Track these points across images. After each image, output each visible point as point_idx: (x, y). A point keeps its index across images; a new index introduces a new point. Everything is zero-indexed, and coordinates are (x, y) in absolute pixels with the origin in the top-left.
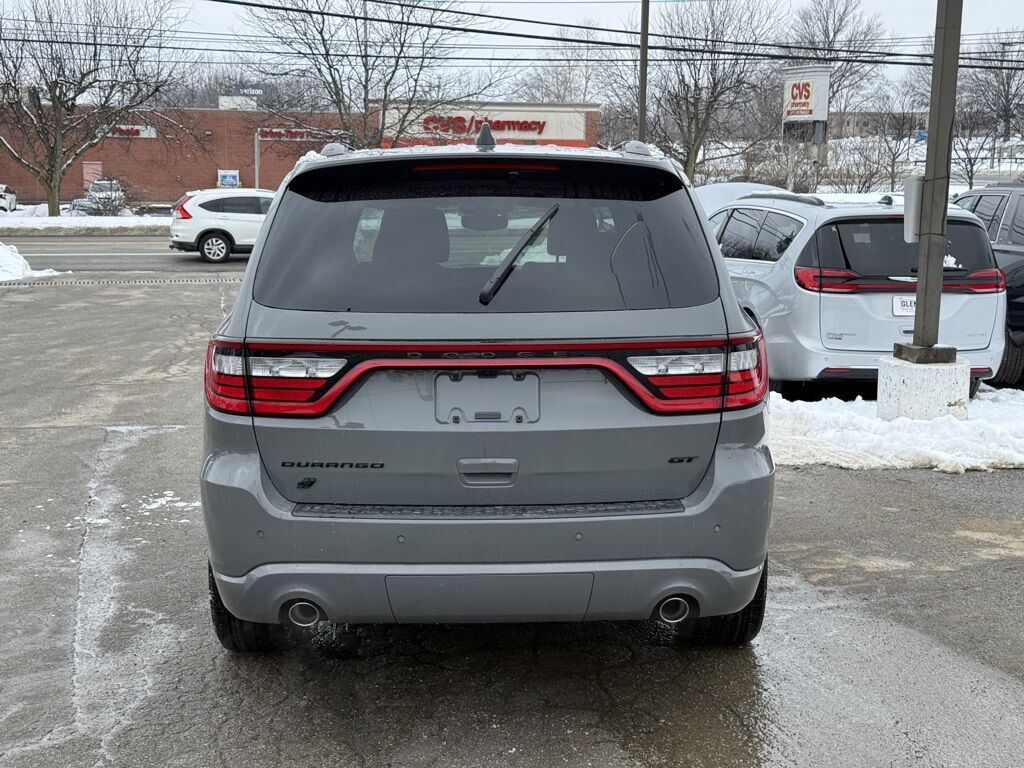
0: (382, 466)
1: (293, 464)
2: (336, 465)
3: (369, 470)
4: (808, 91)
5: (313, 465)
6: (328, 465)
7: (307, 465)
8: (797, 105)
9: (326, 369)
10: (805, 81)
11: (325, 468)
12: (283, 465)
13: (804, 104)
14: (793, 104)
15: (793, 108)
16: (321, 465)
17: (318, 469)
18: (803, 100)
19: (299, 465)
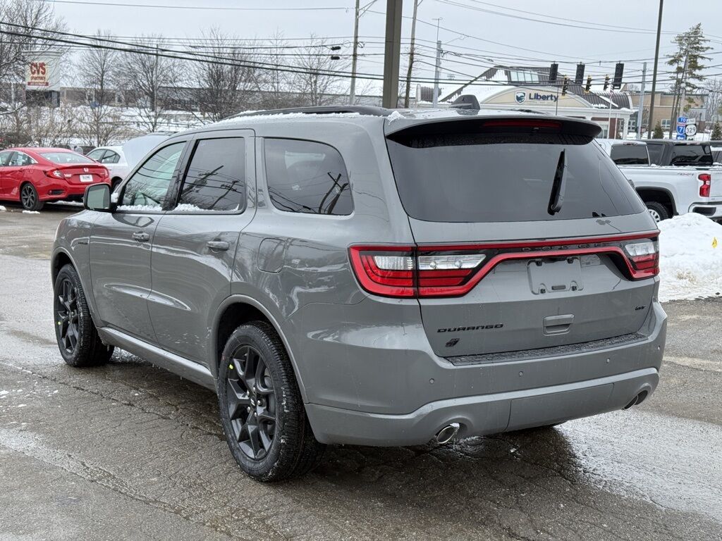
0: (502, 326)
1: (445, 330)
2: (473, 328)
3: (494, 329)
4: (44, 69)
5: (459, 329)
6: (468, 329)
7: (455, 330)
8: (36, 78)
9: (470, 262)
10: (41, 62)
11: (466, 331)
12: (439, 331)
13: (41, 78)
14: (32, 78)
15: (33, 81)
16: (464, 329)
17: (461, 332)
18: (41, 75)
19: (449, 330)
